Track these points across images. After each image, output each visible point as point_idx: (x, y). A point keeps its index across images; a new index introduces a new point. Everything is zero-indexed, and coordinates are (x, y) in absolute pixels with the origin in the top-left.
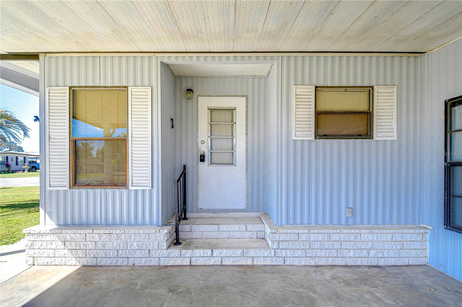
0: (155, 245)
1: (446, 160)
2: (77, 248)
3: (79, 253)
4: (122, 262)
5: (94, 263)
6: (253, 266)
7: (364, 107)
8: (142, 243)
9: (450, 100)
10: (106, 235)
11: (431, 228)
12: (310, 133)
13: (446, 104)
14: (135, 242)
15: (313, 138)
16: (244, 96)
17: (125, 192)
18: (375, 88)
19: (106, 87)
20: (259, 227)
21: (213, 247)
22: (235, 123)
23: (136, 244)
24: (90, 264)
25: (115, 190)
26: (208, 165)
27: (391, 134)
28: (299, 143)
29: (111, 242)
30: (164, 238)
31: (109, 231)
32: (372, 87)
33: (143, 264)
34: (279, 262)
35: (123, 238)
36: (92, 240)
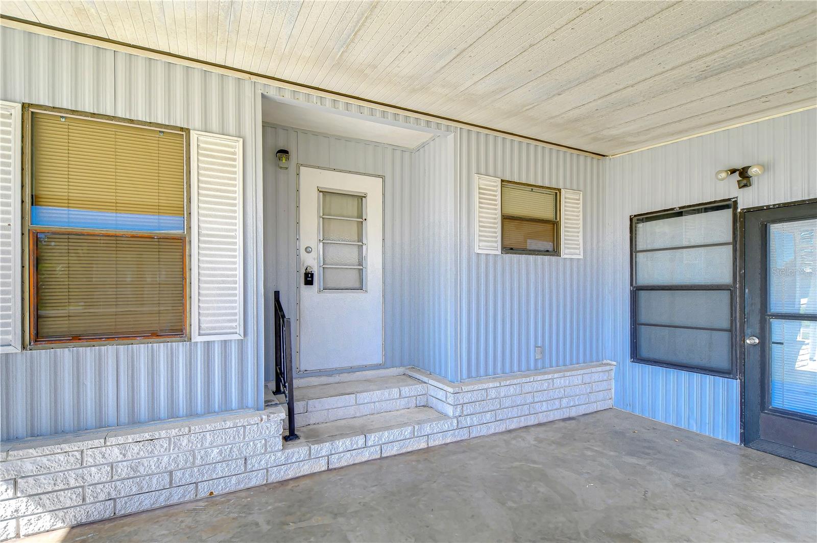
0: (259, 445)
1: (631, 284)
2: (57, 488)
3: (62, 499)
4: (184, 496)
5: (107, 512)
6: (428, 450)
7: (549, 214)
8: (230, 446)
9: (635, 216)
10: (141, 444)
11: (615, 363)
12: (495, 245)
13: (631, 220)
14: (214, 449)
15: (499, 252)
16: (379, 176)
17: (180, 348)
18: (563, 191)
19: (132, 121)
20: (419, 389)
21: (364, 431)
22: (365, 220)
23: (216, 451)
24: (96, 516)
25: (155, 344)
26: (320, 291)
27: (577, 251)
28: (483, 258)
29: (155, 459)
30: (278, 431)
31: (150, 433)
32: (559, 190)
33: (233, 489)
34: (463, 435)
35: (184, 444)
36: (102, 461)
